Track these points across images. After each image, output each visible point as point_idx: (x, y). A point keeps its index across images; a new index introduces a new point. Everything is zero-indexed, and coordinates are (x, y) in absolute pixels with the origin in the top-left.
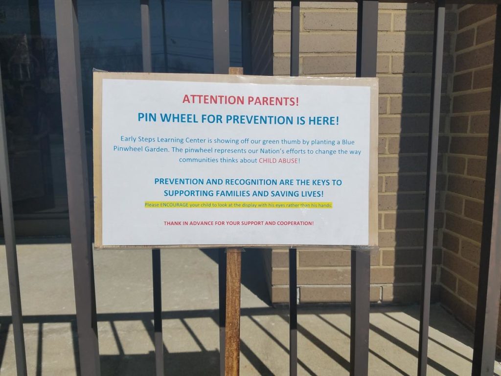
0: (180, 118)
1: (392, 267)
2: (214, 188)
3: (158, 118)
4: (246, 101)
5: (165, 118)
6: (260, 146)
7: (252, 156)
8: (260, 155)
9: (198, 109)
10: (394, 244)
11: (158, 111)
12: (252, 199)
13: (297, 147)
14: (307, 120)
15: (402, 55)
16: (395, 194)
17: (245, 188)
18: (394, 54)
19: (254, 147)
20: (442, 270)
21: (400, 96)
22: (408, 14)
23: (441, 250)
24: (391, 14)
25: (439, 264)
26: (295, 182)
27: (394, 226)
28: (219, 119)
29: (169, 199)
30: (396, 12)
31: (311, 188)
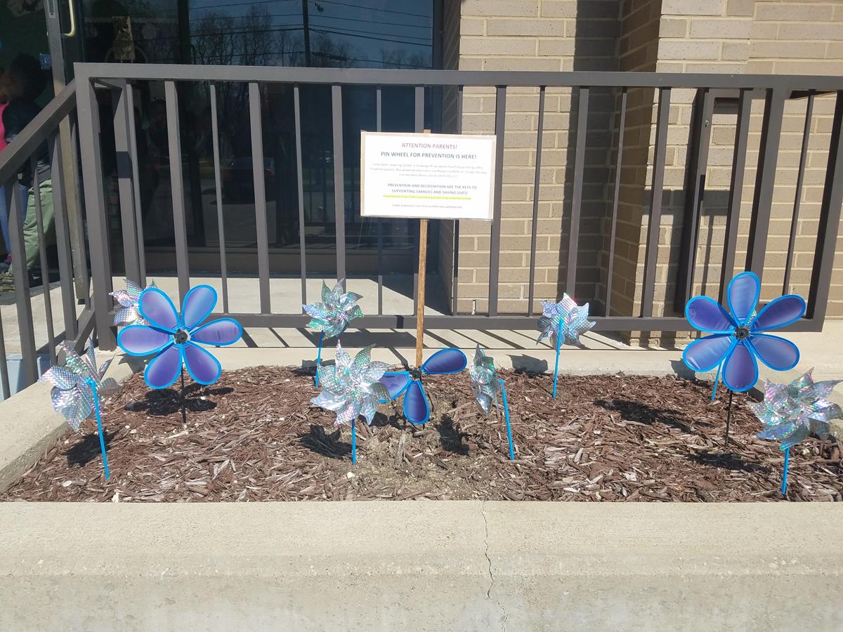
0: (400, 154)
1: (556, 284)
2: (415, 189)
3: (390, 154)
4: (432, 147)
5: (393, 154)
6: (438, 168)
7: (435, 174)
8: (437, 173)
9: (409, 150)
10: (558, 263)
11: (390, 151)
12: (433, 195)
13: (455, 170)
14: (461, 156)
15: (570, 95)
16: (561, 219)
17: (430, 189)
18: (562, 95)
19: (435, 169)
20: (600, 286)
21: (567, 132)
22: (575, 59)
23: (600, 269)
24: (560, 60)
25: (598, 281)
26: (454, 187)
27: (559, 248)
28: (419, 155)
29: (394, 194)
30: (565, 58)
31: (462, 190)
